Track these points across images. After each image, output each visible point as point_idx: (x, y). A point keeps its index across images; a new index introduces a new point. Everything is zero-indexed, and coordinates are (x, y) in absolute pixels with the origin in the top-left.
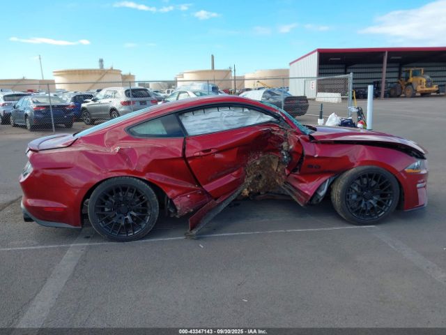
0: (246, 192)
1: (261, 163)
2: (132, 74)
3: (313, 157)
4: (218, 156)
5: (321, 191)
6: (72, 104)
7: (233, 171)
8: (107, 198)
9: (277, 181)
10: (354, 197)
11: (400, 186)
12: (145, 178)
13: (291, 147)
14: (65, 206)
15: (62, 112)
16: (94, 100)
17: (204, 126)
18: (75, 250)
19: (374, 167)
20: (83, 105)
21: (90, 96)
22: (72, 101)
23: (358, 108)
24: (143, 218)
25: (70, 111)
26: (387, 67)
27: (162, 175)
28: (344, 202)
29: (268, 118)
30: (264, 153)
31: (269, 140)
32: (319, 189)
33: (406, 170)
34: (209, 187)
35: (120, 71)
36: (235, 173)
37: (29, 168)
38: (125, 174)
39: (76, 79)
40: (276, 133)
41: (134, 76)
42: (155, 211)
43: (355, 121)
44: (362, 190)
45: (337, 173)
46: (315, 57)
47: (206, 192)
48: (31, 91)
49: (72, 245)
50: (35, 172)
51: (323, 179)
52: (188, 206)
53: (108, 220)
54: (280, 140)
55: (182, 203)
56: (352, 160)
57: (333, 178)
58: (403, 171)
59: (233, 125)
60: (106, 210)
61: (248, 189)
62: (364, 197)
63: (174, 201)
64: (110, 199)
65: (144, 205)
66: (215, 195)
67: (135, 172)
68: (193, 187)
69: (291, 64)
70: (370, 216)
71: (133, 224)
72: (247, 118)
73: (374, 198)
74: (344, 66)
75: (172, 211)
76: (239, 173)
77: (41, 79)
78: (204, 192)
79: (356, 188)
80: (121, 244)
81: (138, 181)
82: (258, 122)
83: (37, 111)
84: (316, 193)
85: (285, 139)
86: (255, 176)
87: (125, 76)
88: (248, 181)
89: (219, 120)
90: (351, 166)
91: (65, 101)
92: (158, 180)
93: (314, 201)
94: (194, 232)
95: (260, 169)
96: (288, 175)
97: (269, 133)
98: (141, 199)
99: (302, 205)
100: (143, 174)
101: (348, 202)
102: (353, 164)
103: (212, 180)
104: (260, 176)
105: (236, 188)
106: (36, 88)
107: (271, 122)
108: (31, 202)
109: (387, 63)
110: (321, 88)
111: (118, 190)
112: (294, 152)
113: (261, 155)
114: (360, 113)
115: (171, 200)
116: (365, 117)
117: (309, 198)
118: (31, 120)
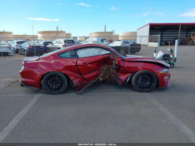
0: (101, 79)
1: (106, 69)
2: (70, 33)
3: (124, 67)
4: (89, 65)
5: (128, 79)
6: (43, 45)
7: (95, 71)
8: (49, 79)
9: (113, 75)
10: (140, 82)
11: (158, 79)
12: (62, 72)
13: (116, 63)
14: (34, 81)
15: (39, 49)
16: (52, 44)
17: (85, 54)
18: (37, 96)
19: (147, 71)
20: (48, 46)
21: (50, 43)
22: (43, 44)
23: (171, 49)
24: (62, 86)
25: (42, 48)
26: (181, 32)
27: (68, 71)
28: (135, 84)
29: (108, 52)
30: (108, 65)
31: (109, 60)
32: (127, 78)
33: (160, 72)
34: (86, 77)
35: (65, 32)
36: (96, 72)
37: (23, 68)
38: (55, 71)
39: (46, 35)
40: (111, 58)
41: (71, 34)
42: (66, 84)
43: (169, 54)
44: (143, 80)
45: (134, 73)
46: (148, 27)
47: (85, 78)
48: (28, 40)
49: (36, 95)
50: (25, 69)
51: (128, 75)
52: (78, 83)
53: (49, 87)
54: (113, 60)
55: (76, 82)
56: (139, 68)
57: (132, 75)
58: (158, 73)
59: (96, 54)
60: (49, 83)
61: (102, 78)
62: (143, 82)
63: (73, 81)
64: (50, 79)
65: (62, 82)
66: (88, 80)
67: (59, 70)
68: (80, 76)
69: (138, 30)
70: (146, 89)
71: (58, 88)
72: (101, 52)
73: (147, 82)
74: (161, 31)
75: (72, 84)
76: (97, 72)
77: (32, 35)
78: (84, 78)
79: (140, 79)
80: (53, 95)
81: (60, 73)
82: (105, 53)
83: (29, 48)
84: (126, 80)
85: (114, 60)
86: (104, 73)
87: (67, 34)
88: (101, 75)
89: (90, 52)
90: (138, 70)
91: (40, 44)
92: (67, 73)
93: (125, 83)
94: (79, 92)
95: (106, 71)
96: (116, 73)
97: (109, 57)
98: (61, 80)
99: (120, 84)
100: (62, 71)
101: (137, 83)
102: (139, 70)
103: (87, 74)
104: (106, 74)
105: (96, 77)
106: (30, 39)
107: (109, 53)
108: (23, 79)
109: (181, 29)
110: (151, 40)
111: (53, 76)
112: (118, 65)
113: (106, 66)
114: (172, 51)
115: (72, 80)
116: (174, 53)
117: (123, 82)
118: (26, 52)
